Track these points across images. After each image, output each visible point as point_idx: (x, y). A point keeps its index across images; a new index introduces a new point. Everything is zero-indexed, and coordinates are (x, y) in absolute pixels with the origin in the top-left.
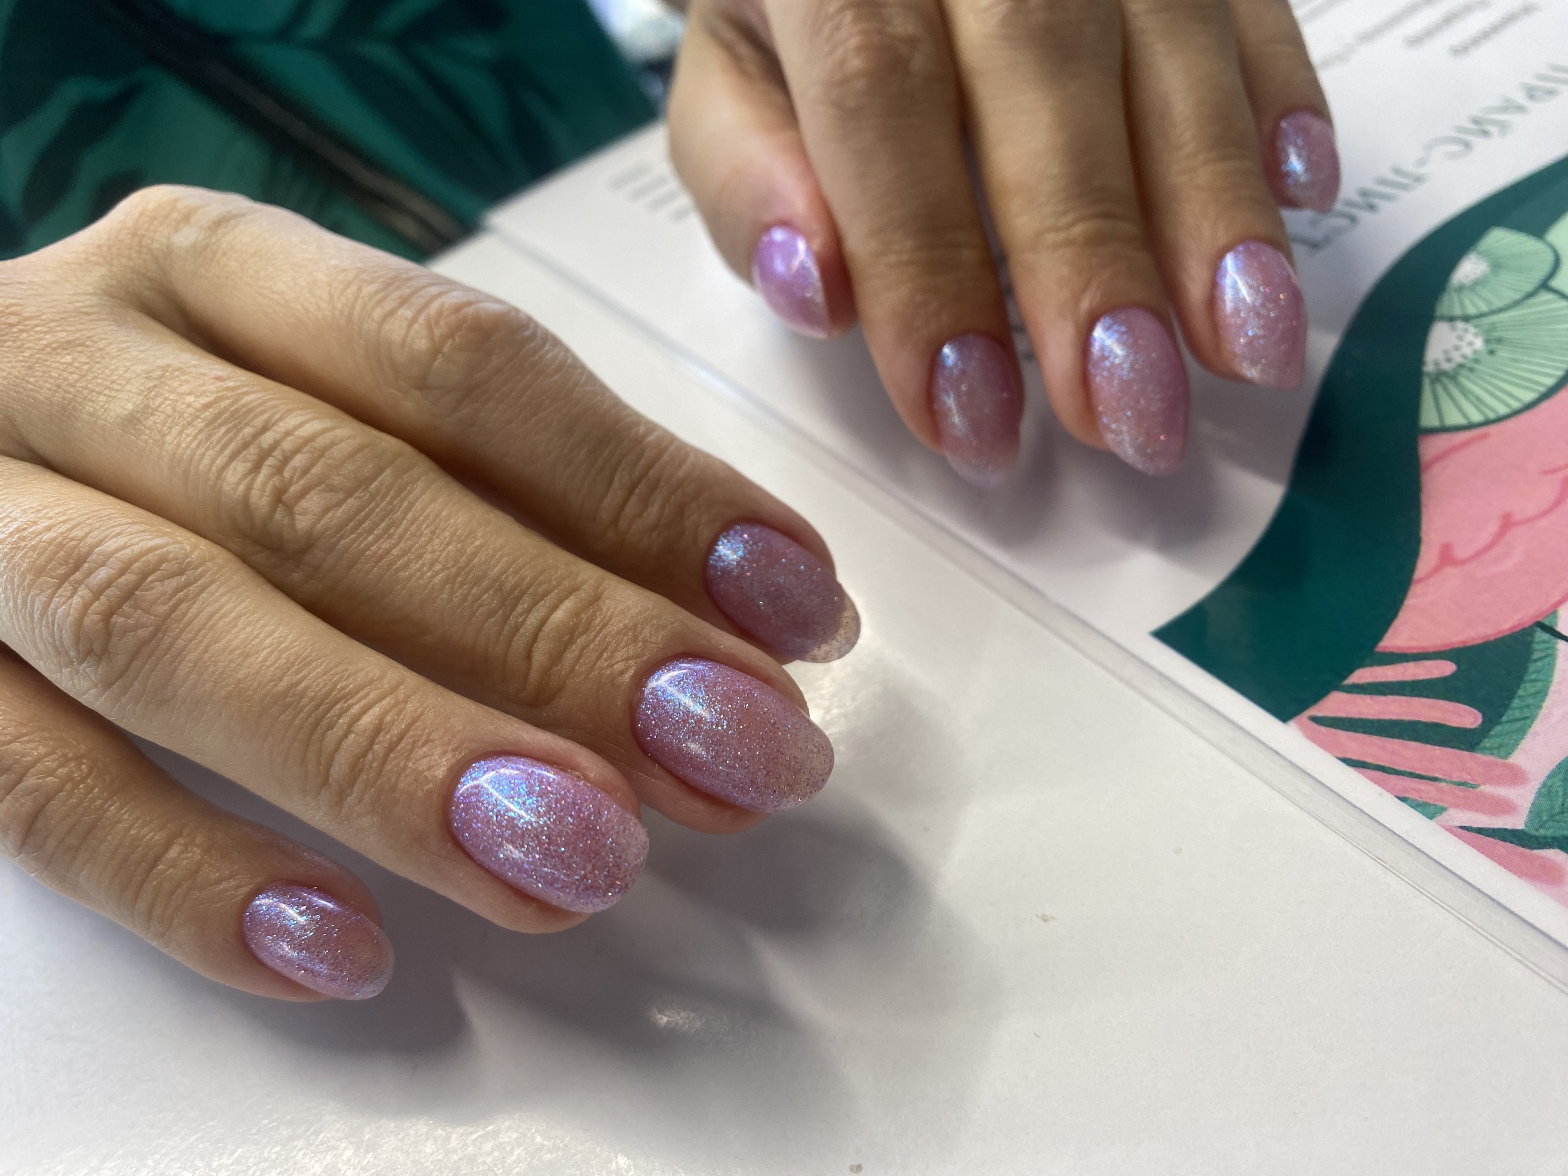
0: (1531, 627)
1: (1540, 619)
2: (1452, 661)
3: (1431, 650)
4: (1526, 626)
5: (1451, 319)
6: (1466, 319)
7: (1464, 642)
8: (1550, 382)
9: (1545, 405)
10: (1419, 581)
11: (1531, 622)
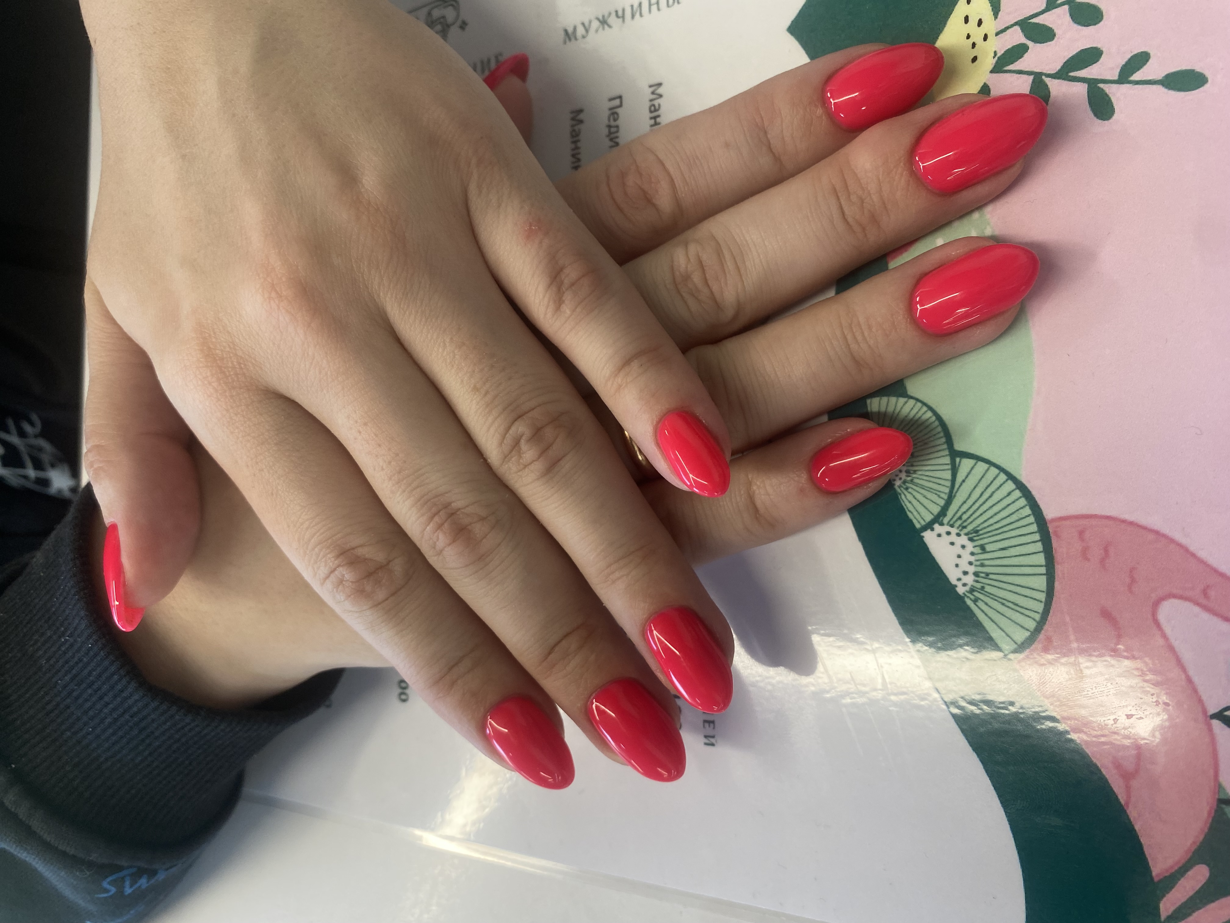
0: (1218, 806)
1: (1217, 797)
2: (1202, 864)
3: (1183, 861)
4: (1215, 807)
5: (929, 526)
6: (938, 519)
7: (1194, 843)
8: (1041, 559)
9: (1057, 584)
10: (1127, 803)
11: (1215, 804)
